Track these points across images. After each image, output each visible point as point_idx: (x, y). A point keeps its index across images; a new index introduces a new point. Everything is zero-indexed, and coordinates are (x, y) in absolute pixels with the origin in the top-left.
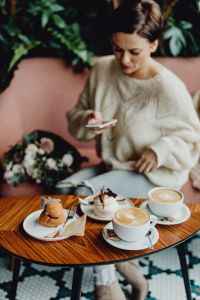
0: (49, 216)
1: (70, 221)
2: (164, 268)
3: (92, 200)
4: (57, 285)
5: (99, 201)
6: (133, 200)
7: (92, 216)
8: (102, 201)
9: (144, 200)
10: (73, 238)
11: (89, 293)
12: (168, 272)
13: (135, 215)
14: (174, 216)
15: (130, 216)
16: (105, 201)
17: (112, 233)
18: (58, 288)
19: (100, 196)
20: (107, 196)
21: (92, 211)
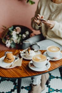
0: (8, 59)
1: (16, 60)
2: (56, 76)
3: (25, 52)
4: (14, 84)
5: (27, 52)
6: (41, 51)
7: (25, 58)
8: (28, 52)
9: (46, 51)
10: (17, 67)
11: (26, 87)
12: (57, 78)
13: (41, 57)
14: (57, 57)
15: (39, 58)
16: (29, 52)
17: (32, 65)
18: (14, 85)
19: (28, 50)
20: (30, 50)
21: (25, 56)
